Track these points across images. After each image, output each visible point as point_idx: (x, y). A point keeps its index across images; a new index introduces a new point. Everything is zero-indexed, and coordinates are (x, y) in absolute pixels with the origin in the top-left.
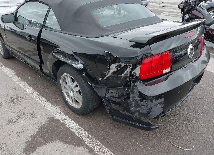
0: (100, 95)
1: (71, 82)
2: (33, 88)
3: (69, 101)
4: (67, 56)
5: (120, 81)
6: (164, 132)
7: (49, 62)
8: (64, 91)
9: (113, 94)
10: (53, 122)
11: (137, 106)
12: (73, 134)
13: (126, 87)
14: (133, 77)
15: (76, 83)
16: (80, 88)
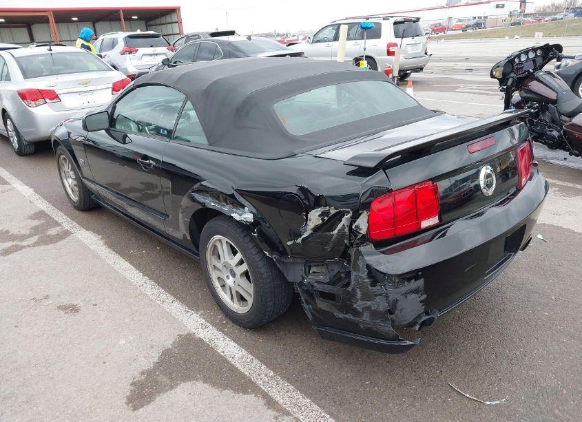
0: (290, 279)
1: (229, 255)
2: (145, 274)
3: (225, 297)
4: (221, 198)
5: (331, 245)
6: (440, 366)
7: (182, 213)
8: (214, 275)
9: (318, 276)
10: (189, 343)
11: (367, 296)
12: (233, 369)
13: (344, 258)
14: (356, 236)
15: (239, 256)
16: (249, 265)
